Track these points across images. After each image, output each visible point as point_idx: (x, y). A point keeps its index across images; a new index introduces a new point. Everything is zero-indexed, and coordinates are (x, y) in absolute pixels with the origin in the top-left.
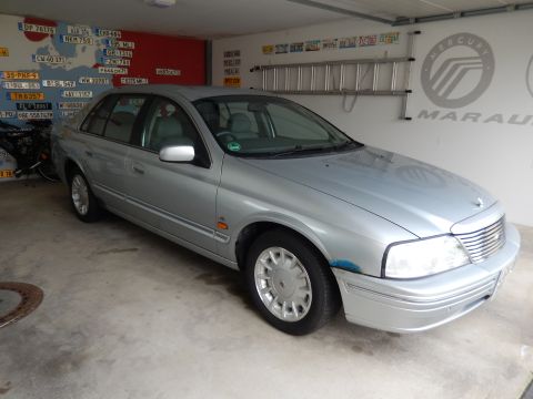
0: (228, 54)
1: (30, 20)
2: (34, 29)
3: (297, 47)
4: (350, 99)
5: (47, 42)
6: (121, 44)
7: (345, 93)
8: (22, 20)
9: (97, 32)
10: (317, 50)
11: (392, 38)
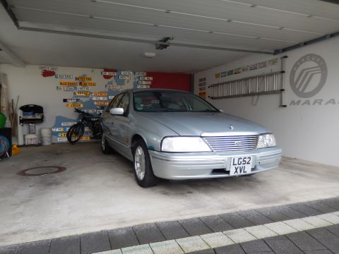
0: (201, 80)
1: (106, 70)
2: (107, 74)
3: (230, 73)
4: (256, 97)
5: (112, 79)
6: (146, 78)
7: (253, 94)
8: (103, 70)
9: (134, 73)
10: (239, 73)
11: (274, 62)
